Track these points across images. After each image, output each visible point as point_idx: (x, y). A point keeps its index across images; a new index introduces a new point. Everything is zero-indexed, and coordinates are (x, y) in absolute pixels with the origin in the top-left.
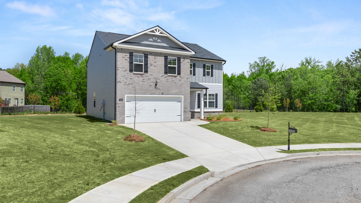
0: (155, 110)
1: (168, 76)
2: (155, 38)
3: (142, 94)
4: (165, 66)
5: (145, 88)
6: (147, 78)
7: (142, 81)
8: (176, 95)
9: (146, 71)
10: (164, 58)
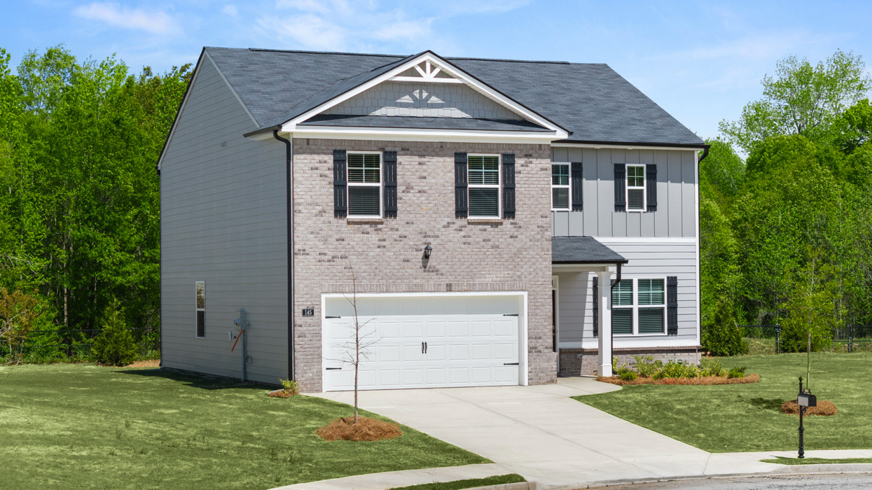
0: (424, 346)
1: (469, 223)
2: (421, 93)
3: (377, 292)
4: (456, 187)
5: (388, 271)
6: (396, 235)
7: (379, 247)
8: (500, 290)
9: (391, 212)
10: (453, 159)
